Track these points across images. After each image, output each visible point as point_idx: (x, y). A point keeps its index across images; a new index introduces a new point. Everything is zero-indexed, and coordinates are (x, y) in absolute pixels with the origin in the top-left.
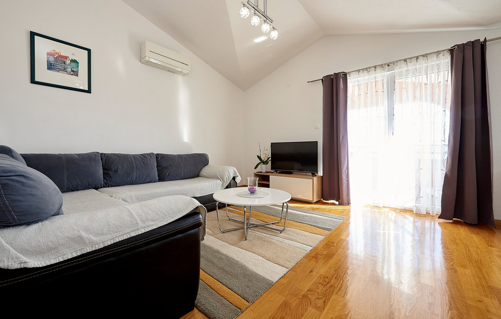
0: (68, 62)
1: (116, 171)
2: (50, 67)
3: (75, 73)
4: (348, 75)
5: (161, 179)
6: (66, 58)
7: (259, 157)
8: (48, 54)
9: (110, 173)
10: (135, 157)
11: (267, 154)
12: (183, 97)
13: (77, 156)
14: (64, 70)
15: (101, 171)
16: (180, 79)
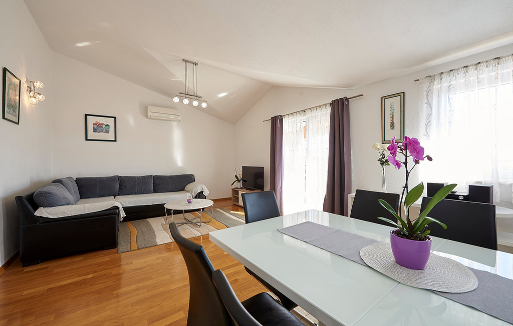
0: (104, 126)
1: (125, 187)
2: (95, 130)
3: (108, 132)
4: (283, 117)
5: (155, 192)
6: (103, 124)
7: (236, 176)
8: (94, 124)
9: (122, 187)
10: (138, 178)
11: (240, 174)
12: (177, 135)
13: (105, 178)
14: (102, 131)
15: (118, 186)
16: (174, 124)
